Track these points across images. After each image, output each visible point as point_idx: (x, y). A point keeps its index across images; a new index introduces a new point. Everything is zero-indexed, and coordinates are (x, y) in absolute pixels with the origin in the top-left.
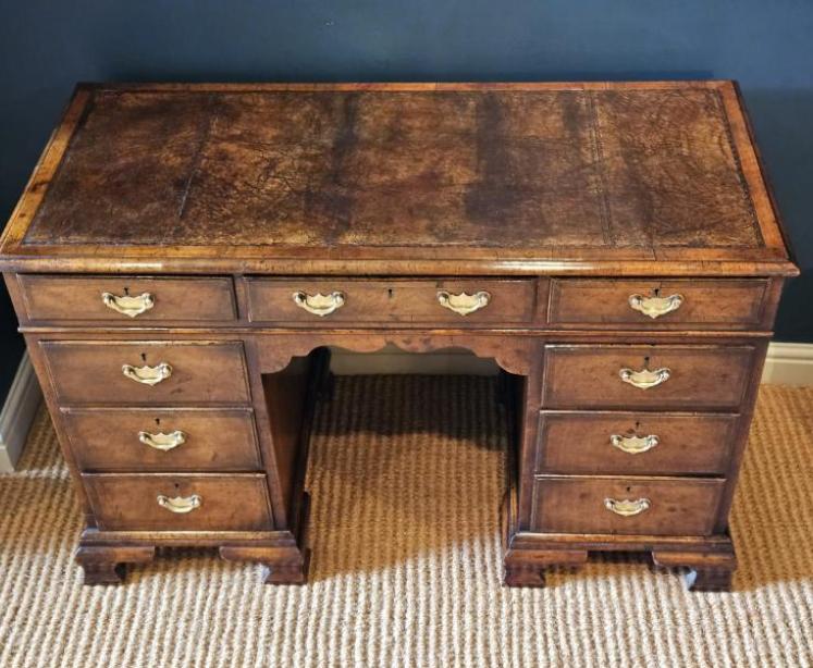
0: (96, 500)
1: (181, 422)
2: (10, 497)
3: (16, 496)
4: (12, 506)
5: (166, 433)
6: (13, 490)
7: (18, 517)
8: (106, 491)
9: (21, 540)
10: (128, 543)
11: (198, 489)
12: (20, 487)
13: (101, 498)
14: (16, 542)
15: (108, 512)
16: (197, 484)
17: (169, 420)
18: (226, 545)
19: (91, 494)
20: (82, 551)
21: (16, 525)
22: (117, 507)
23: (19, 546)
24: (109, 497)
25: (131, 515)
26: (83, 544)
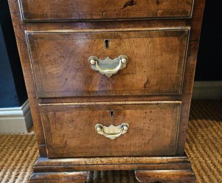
0: (48, 130)
1: (127, 44)
2: (23, 143)
3: (26, 142)
4: (24, 147)
5: (112, 57)
6: (25, 140)
7: (26, 152)
8: (57, 120)
9: (26, 164)
10: (69, 168)
11: (128, 116)
12: (29, 138)
13: (52, 127)
14: (22, 165)
15: (56, 141)
16: (128, 112)
17: (117, 41)
18: (139, 169)
19: (45, 123)
20: (34, 176)
21: (24, 155)
22: (64, 136)
23: (24, 167)
24: (58, 126)
25: (73, 143)
26: (35, 171)
